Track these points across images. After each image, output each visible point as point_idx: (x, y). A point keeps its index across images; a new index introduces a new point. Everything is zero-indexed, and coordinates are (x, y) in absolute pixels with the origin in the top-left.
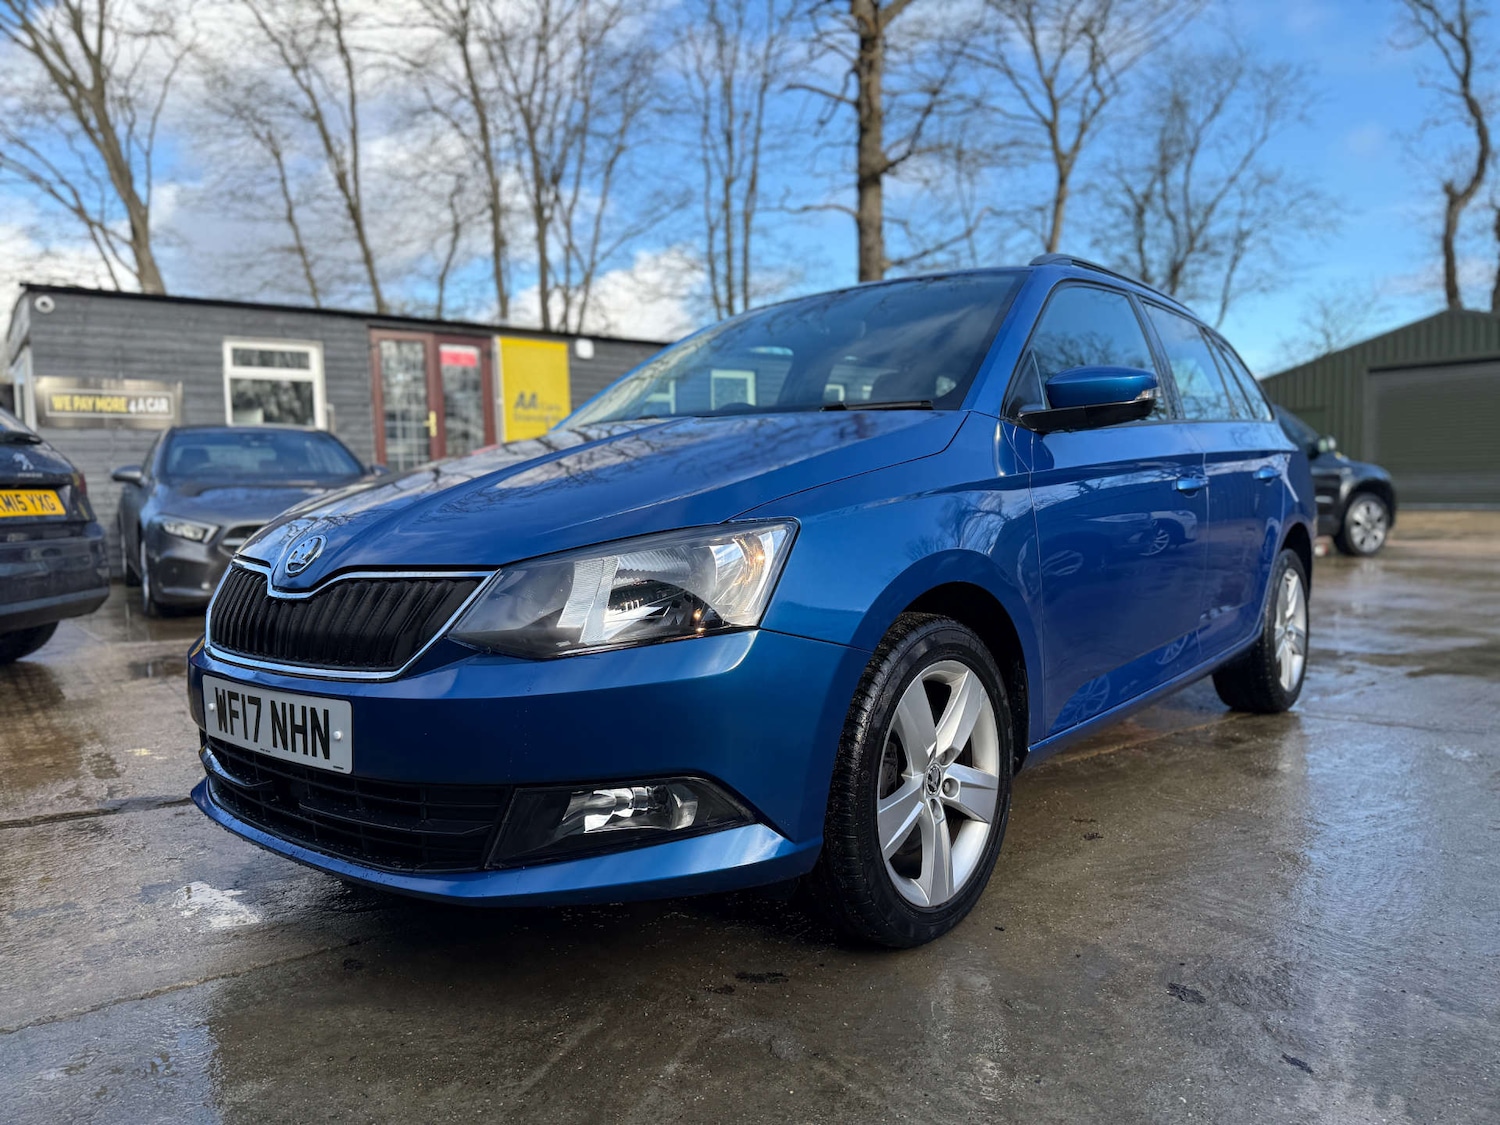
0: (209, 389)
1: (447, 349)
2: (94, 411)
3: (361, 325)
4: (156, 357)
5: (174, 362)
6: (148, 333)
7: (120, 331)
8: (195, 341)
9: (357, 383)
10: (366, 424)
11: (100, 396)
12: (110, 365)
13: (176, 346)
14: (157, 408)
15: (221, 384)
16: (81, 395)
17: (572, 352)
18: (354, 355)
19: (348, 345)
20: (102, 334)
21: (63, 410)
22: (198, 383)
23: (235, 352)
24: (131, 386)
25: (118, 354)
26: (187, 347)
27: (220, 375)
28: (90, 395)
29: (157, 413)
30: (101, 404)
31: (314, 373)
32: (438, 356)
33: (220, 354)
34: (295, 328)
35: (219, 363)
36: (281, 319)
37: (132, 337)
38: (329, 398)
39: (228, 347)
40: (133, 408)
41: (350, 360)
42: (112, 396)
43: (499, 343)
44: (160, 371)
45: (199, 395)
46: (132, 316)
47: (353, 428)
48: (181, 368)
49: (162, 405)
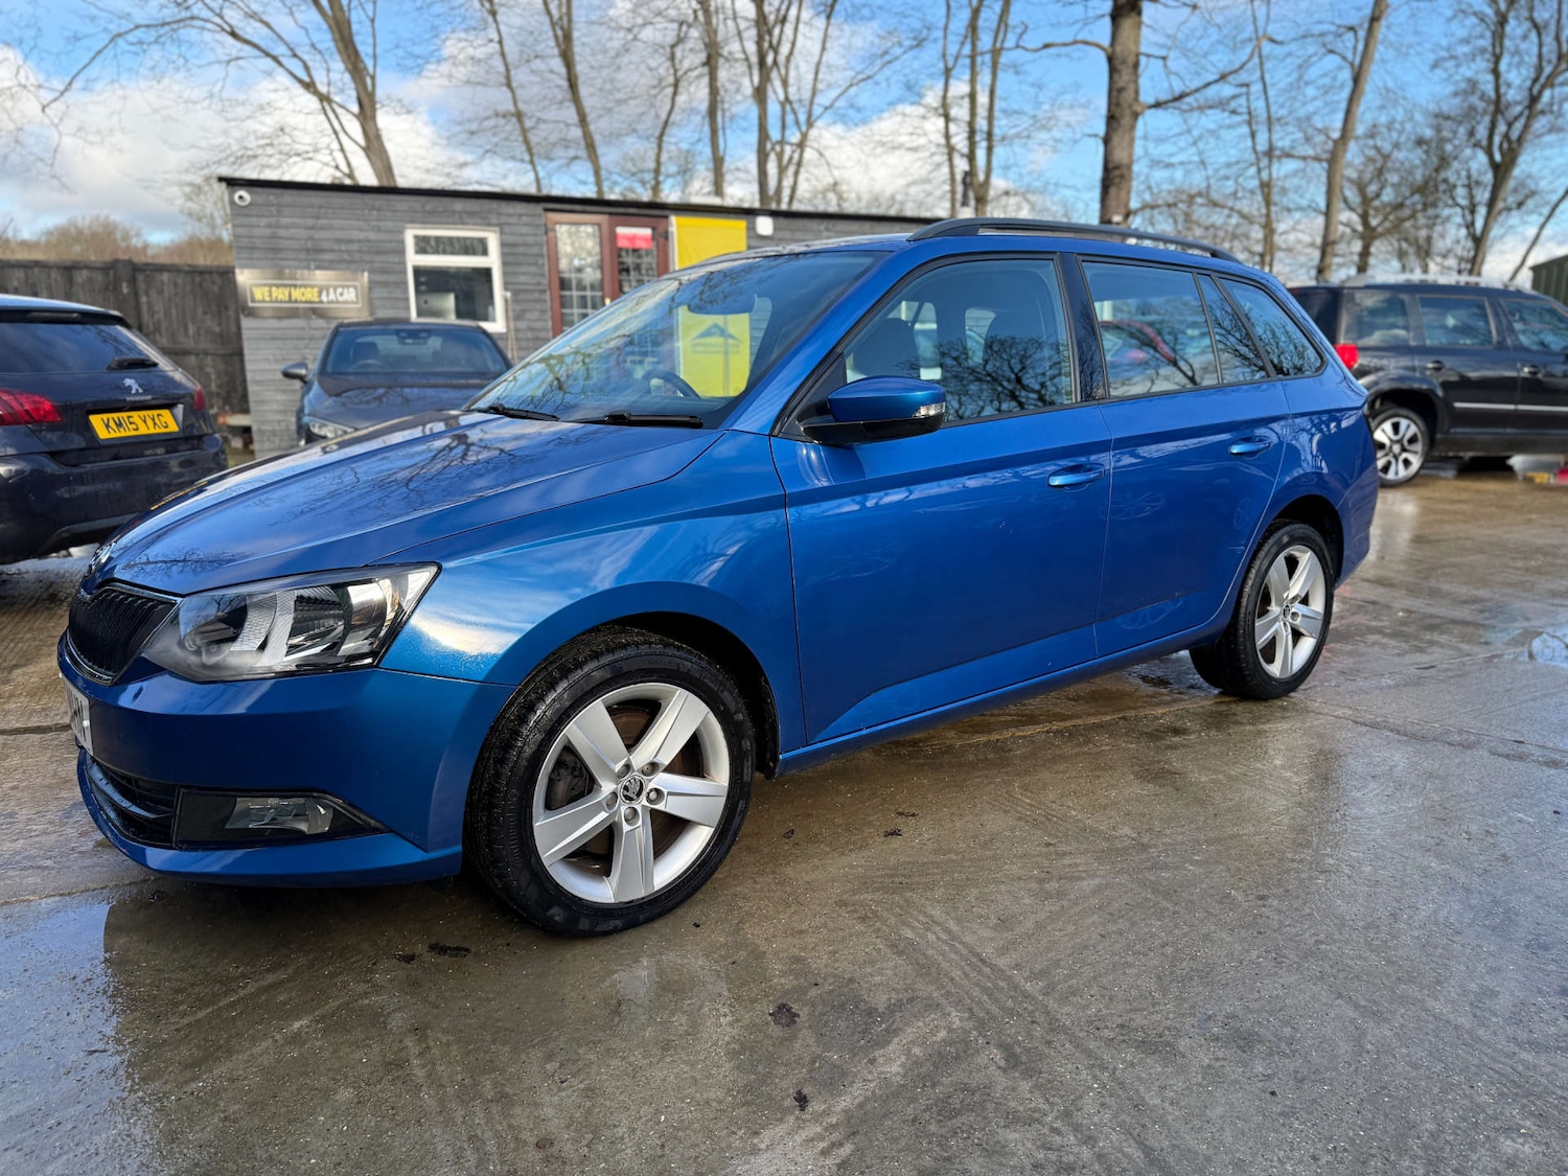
0: (393, 278)
1: (621, 231)
2: (290, 301)
3: (538, 208)
4: (343, 248)
5: (359, 251)
6: (336, 223)
7: (310, 222)
8: (379, 230)
9: (533, 269)
10: (543, 312)
11: (295, 286)
12: (303, 256)
13: (362, 235)
14: (345, 297)
15: (404, 272)
16: (278, 286)
17: (751, 229)
18: (530, 240)
19: (524, 230)
20: (294, 226)
21: (263, 301)
22: (383, 271)
23: (417, 238)
24: (321, 276)
25: (310, 244)
26: (372, 236)
27: (403, 263)
28: (285, 286)
29: (346, 302)
30: (297, 294)
31: (493, 260)
32: (613, 237)
33: (402, 242)
34: (472, 214)
35: (402, 252)
36: (459, 205)
37: (322, 228)
38: (506, 286)
39: (410, 236)
40: (324, 298)
41: (525, 245)
42: (305, 286)
43: (675, 222)
44: (345, 260)
45: (385, 284)
46: (320, 207)
47: (529, 315)
48: (367, 258)
49: (350, 295)
